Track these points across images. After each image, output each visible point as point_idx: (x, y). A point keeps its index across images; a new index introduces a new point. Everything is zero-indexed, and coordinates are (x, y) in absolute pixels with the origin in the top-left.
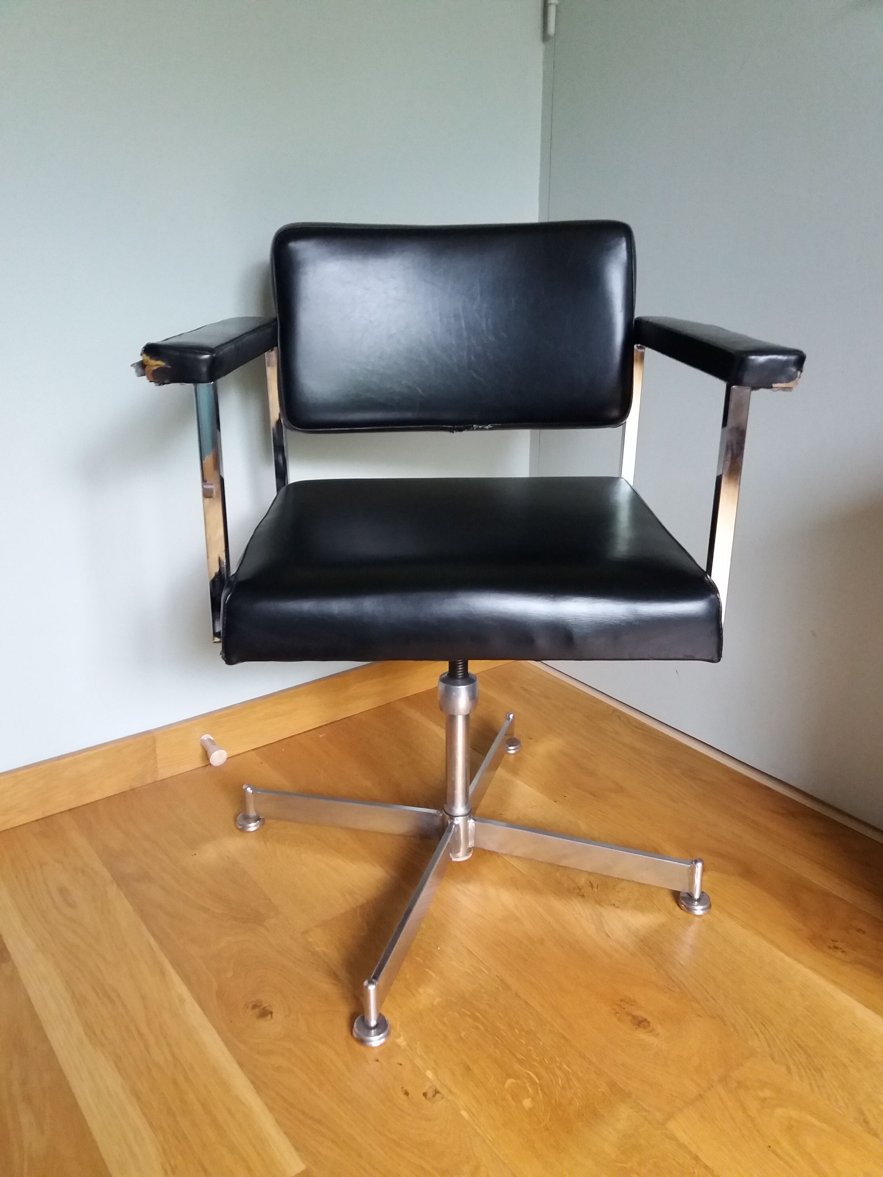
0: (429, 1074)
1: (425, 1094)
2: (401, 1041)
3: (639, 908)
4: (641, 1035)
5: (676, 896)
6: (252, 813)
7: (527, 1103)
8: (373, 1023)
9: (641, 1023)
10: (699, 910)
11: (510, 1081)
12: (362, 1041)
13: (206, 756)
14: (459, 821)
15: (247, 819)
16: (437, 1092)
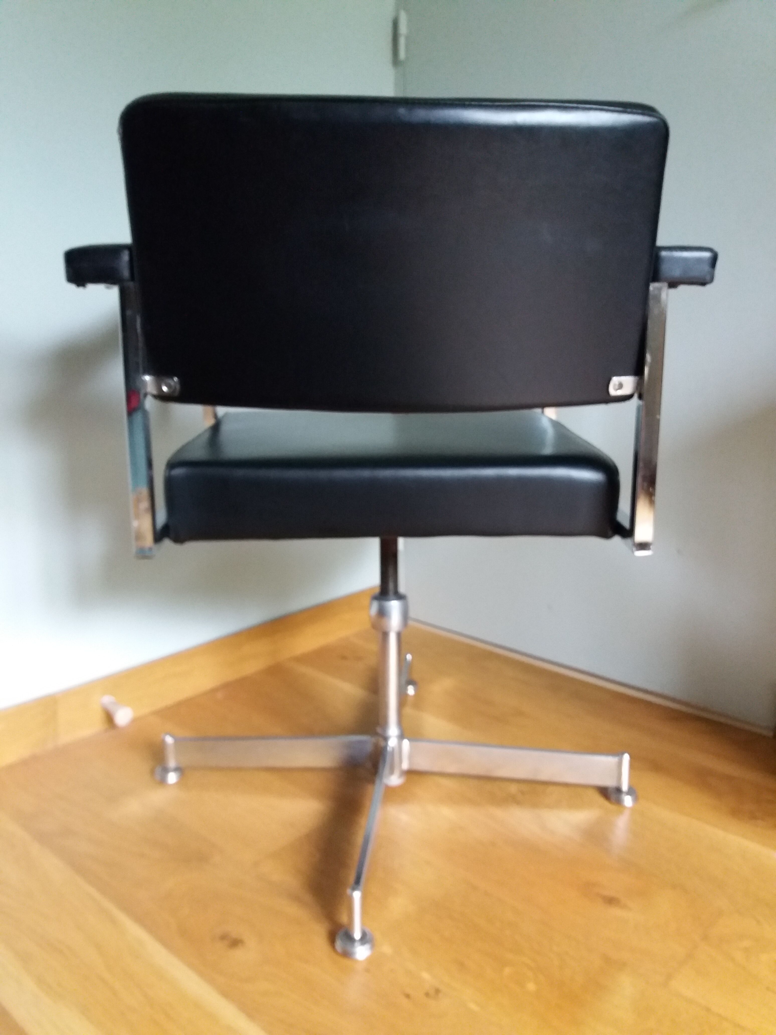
0: (426, 975)
1: (427, 995)
2: (387, 949)
3: (573, 805)
4: (615, 912)
5: (604, 792)
6: (172, 763)
7: (531, 987)
8: (357, 935)
9: (611, 901)
10: (628, 801)
11: (507, 970)
12: (347, 954)
13: (109, 718)
14: (392, 743)
15: (166, 770)
16: (437, 991)
